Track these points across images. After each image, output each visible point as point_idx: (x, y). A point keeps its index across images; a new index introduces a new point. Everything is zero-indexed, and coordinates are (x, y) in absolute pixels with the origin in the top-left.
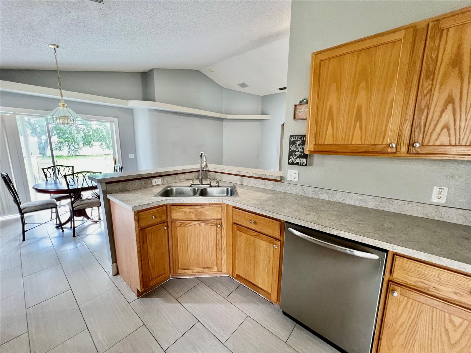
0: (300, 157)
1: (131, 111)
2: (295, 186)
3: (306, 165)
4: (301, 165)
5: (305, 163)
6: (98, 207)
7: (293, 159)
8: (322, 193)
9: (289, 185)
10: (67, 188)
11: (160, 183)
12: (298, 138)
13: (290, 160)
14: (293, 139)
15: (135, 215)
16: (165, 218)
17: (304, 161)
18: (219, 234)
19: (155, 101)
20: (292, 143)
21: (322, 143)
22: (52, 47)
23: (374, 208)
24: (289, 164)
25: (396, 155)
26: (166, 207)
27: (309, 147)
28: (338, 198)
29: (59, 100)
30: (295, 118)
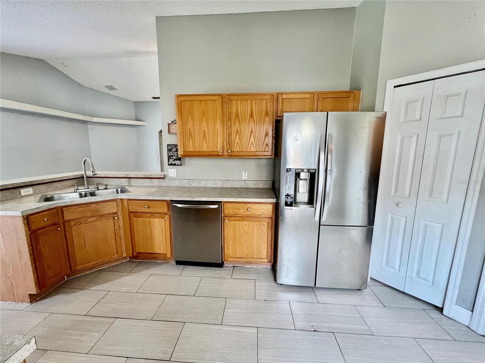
0: (176, 160)
2: (175, 180)
3: (181, 165)
4: (177, 165)
5: (180, 164)
7: (171, 161)
8: (193, 183)
9: (170, 181)
12: (173, 147)
13: (169, 162)
14: (170, 148)
15: (24, 219)
17: (179, 162)
18: (117, 225)
20: (169, 150)
21: (188, 150)
23: (221, 187)
24: (169, 165)
25: (223, 156)
27: (180, 153)
28: (202, 184)
30: (169, 133)
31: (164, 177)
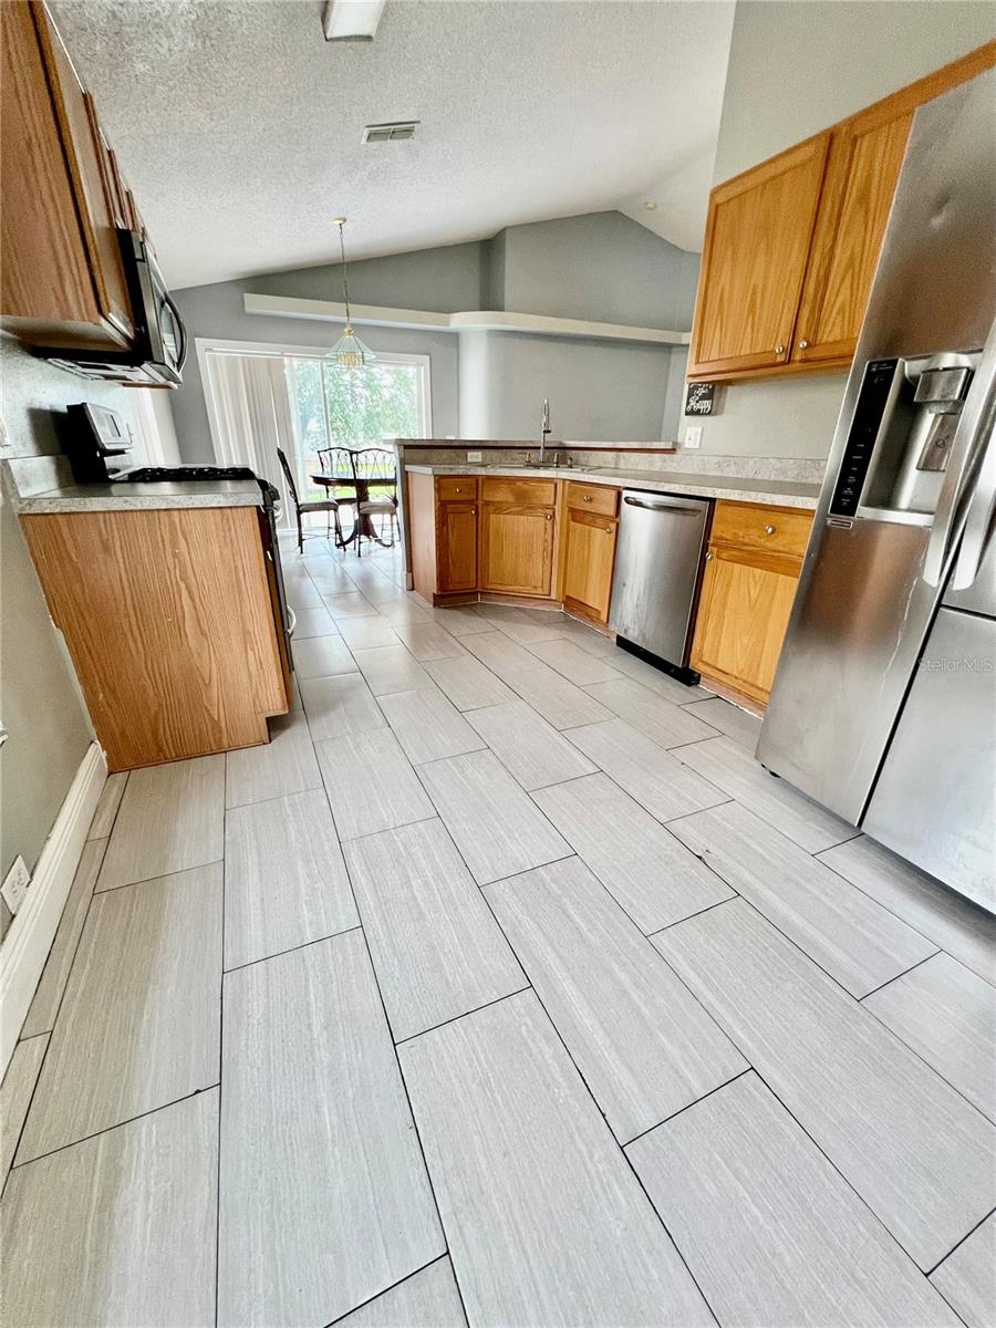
0: (703, 397)
1: (454, 339)
2: (696, 457)
3: (710, 412)
4: (703, 414)
5: (709, 408)
6: (392, 515)
7: (693, 403)
9: (686, 458)
10: (352, 477)
11: (480, 460)
13: (689, 407)
15: (436, 481)
16: (474, 497)
17: (708, 405)
18: (549, 531)
19: (502, 310)
21: (706, 360)
22: (338, 222)
24: (687, 413)
26: (477, 481)
29: (343, 325)
31: (674, 450)
